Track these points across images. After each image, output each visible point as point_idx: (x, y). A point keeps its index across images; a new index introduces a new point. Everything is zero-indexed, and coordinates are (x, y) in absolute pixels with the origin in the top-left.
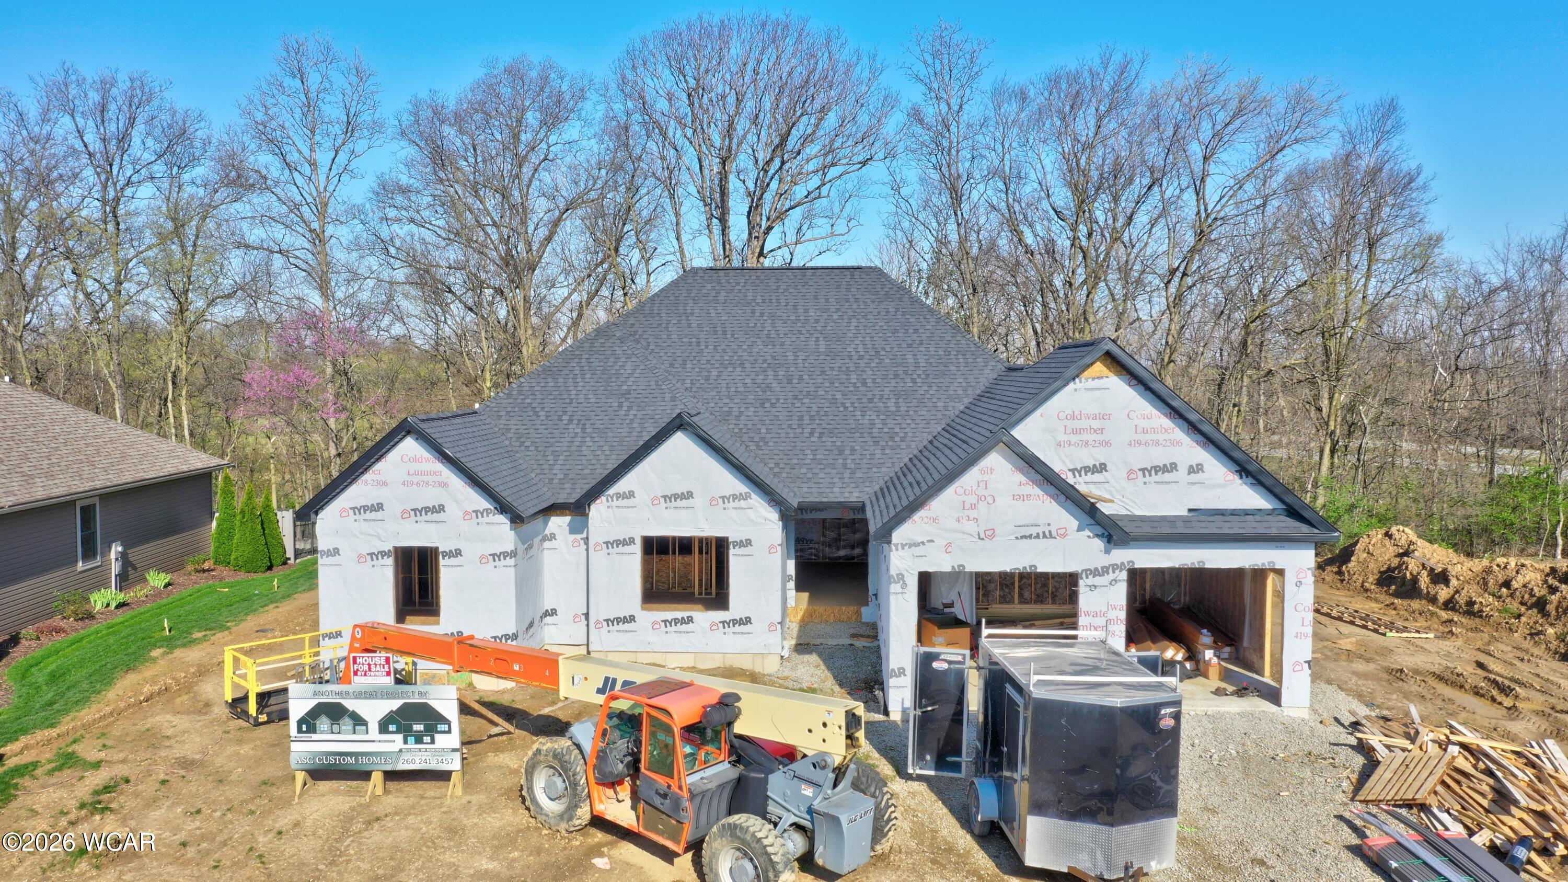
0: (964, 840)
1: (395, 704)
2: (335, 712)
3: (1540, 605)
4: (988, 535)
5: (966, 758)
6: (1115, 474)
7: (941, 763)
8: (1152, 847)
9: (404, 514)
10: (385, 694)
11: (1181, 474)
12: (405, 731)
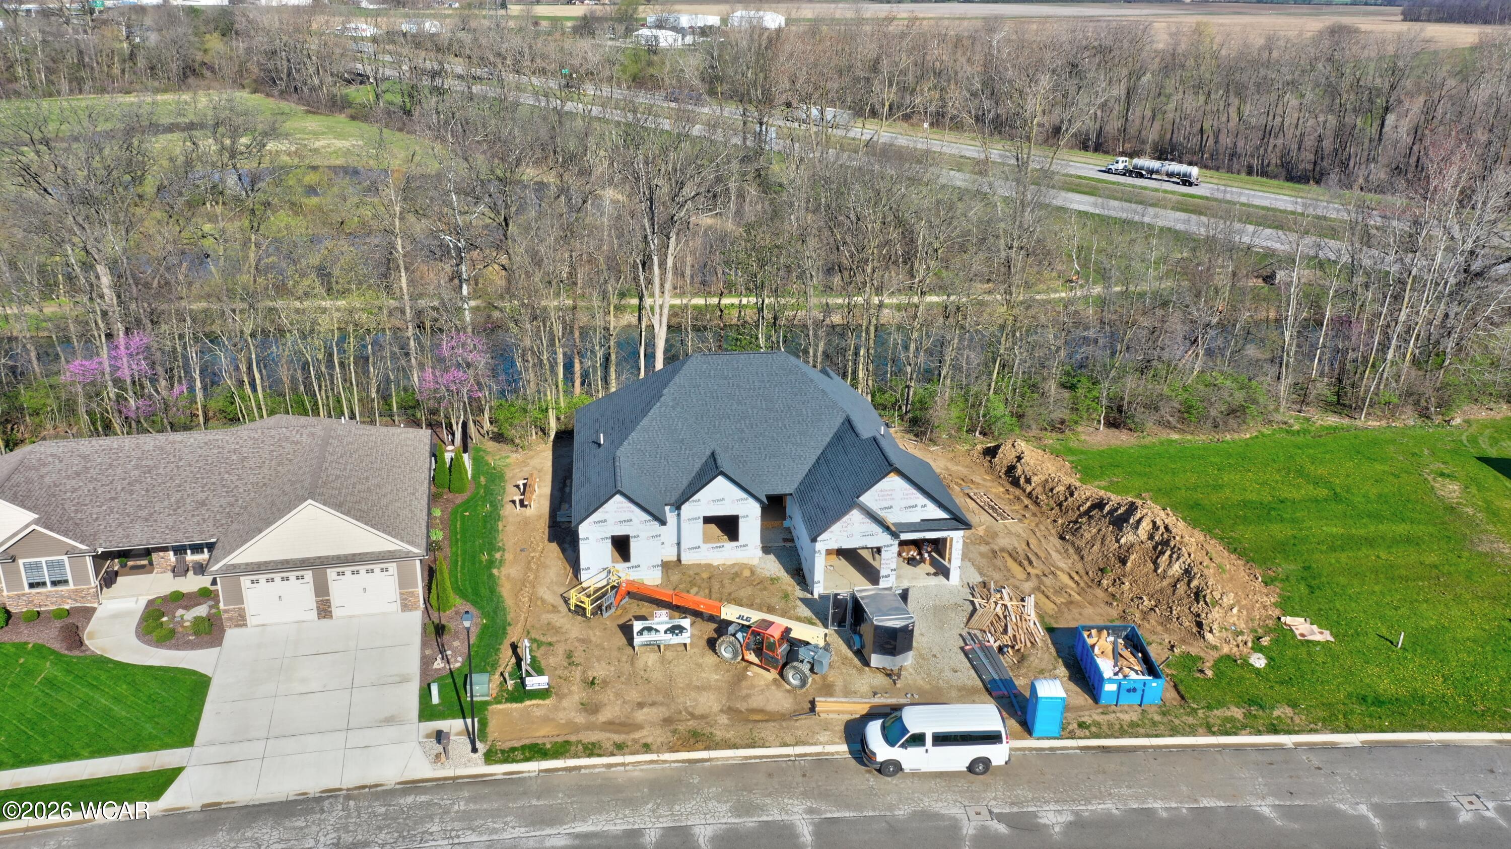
0: (850, 654)
1: (670, 626)
2: (649, 629)
3: (1060, 505)
4: (851, 536)
5: (848, 623)
6: (896, 509)
7: (839, 625)
8: (905, 660)
9: (616, 524)
10: (667, 623)
11: (919, 507)
12: (673, 632)
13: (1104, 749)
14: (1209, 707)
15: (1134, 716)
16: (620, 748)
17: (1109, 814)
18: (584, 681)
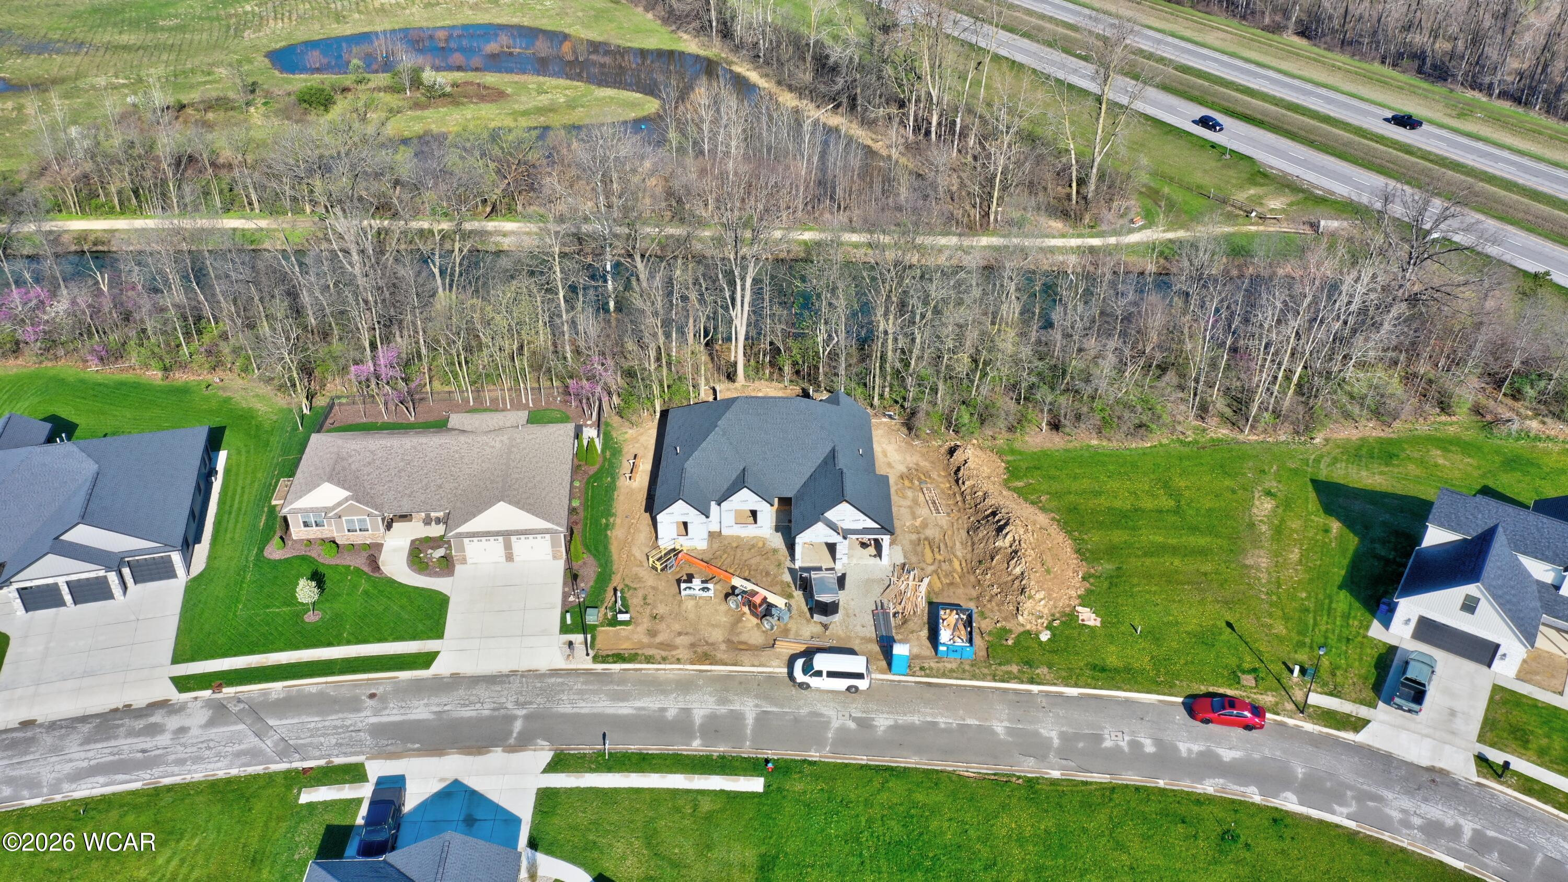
0: (805, 610)
1: (701, 587)
2: (690, 588)
4: (818, 535)
5: (808, 590)
7: (804, 591)
9: (680, 515)
10: (700, 585)
11: (861, 521)
12: (703, 590)
13: (929, 684)
14: (1000, 664)
15: (954, 666)
16: (664, 660)
17: (913, 724)
18: (651, 616)
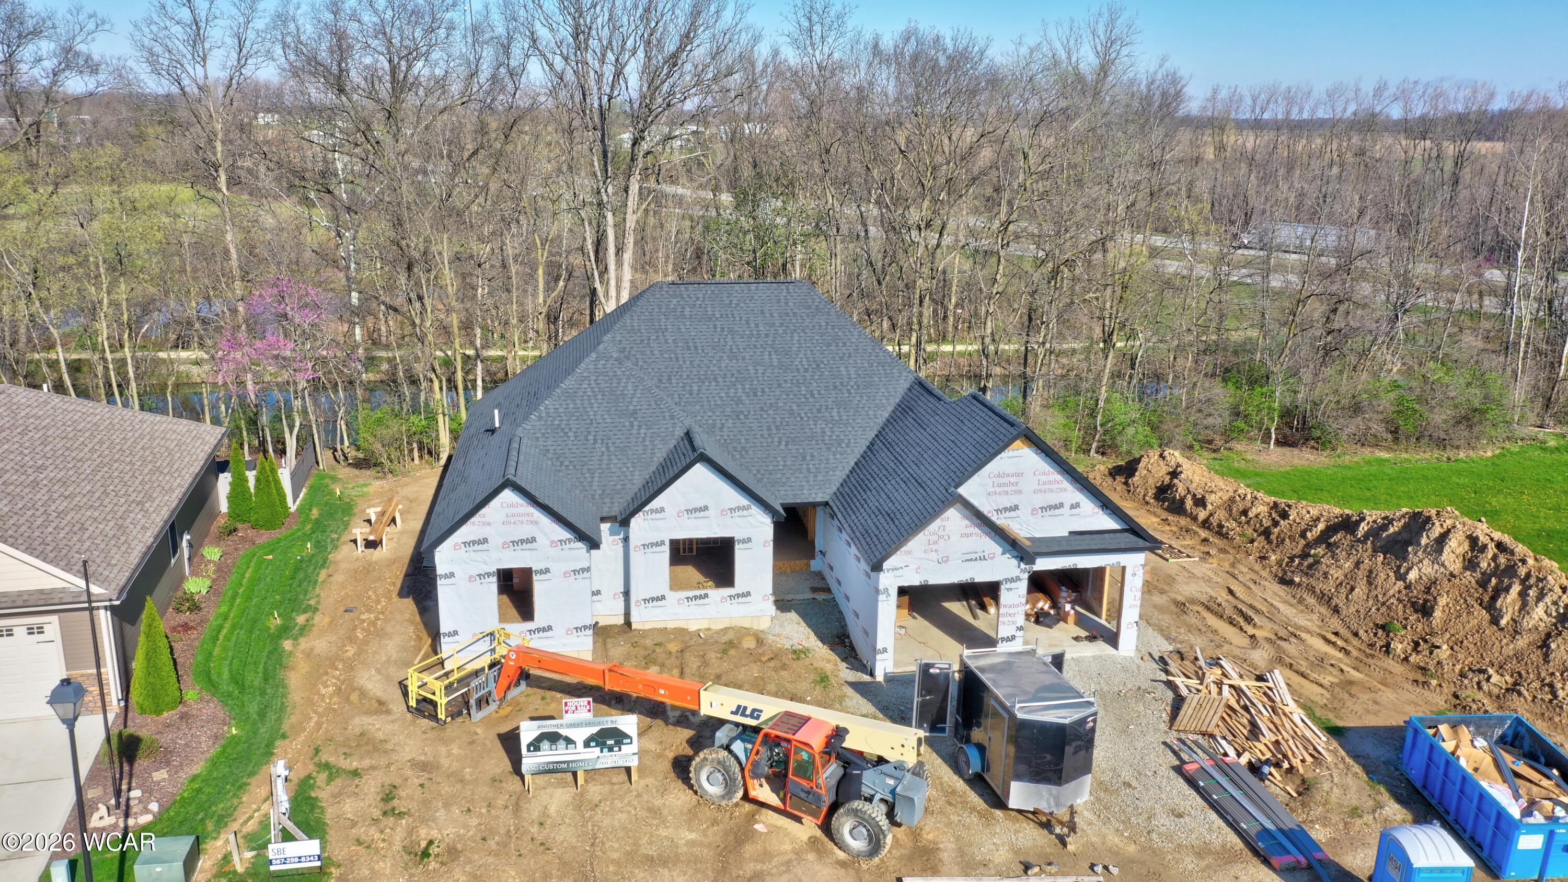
0: (960, 784)
1: (594, 730)
2: (554, 738)
3: (1266, 533)
4: (946, 560)
5: (949, 724)
6: (1024, 512)
7: (933, 728)
8: (1077, 793)
9: (505, 545)
10: (589, 724)
12: (601, 745)
18: (408, 850)
